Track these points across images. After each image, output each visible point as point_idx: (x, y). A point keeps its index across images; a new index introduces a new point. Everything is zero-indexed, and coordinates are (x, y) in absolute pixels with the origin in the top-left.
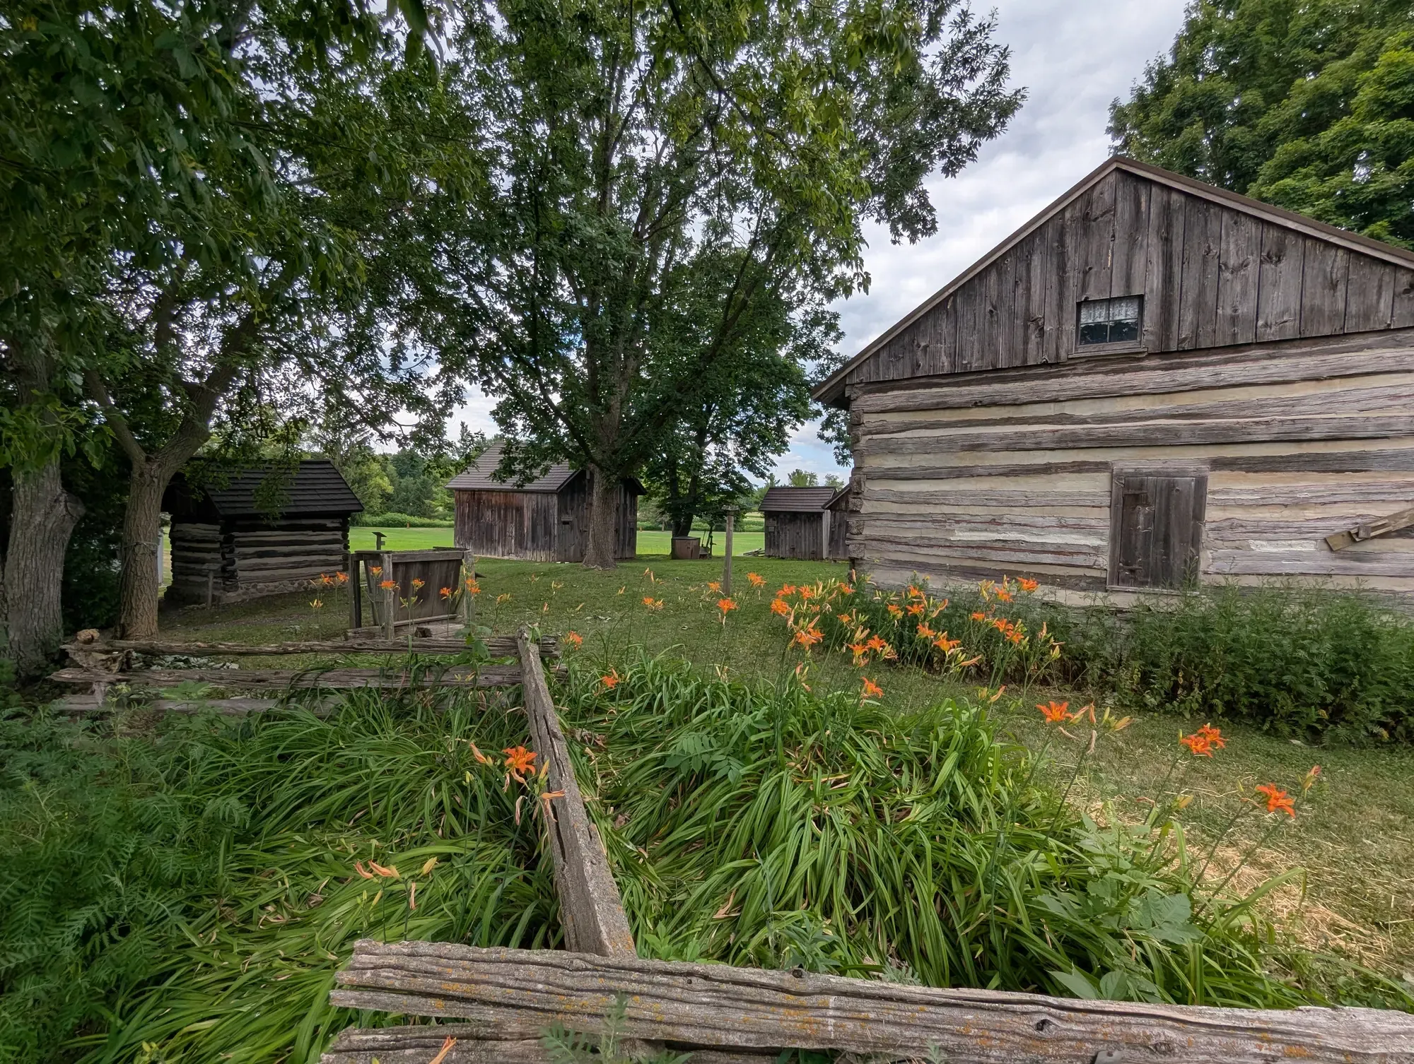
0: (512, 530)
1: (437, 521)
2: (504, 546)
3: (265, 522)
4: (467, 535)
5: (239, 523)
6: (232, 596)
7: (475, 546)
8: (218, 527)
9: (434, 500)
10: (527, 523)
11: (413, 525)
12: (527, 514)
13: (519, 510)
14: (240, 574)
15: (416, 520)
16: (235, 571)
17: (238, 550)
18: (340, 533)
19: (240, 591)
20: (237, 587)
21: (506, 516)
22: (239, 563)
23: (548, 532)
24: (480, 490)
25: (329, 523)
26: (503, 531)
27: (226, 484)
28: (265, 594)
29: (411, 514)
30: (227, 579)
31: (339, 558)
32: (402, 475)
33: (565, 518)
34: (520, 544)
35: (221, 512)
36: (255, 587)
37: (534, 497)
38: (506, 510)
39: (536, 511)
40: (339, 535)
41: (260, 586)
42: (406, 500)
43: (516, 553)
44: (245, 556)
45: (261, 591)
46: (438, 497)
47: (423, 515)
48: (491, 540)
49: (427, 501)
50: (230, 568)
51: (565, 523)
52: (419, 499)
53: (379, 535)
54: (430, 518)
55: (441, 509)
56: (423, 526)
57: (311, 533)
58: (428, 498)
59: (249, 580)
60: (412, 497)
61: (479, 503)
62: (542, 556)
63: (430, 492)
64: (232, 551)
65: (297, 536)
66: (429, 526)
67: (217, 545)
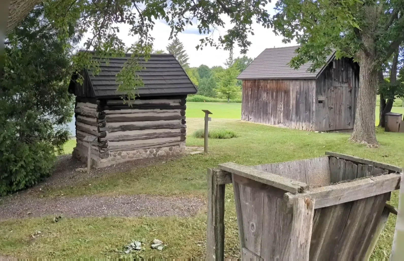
0: (281, 106)
1: (218, 99)
2: (275, 117)
3: (124, 102)
4: (250, 109)
5: (110, 102)
6: (104, 162)
7: (255, 116)
8: (96, 106)
9: (216, 88)
10: (293, 102)
11: (207, 101)
12: (293, 96)
13: (287, 92)
14: (110, 144)
15: (208, 98)
16: (106, 142)
17: (108, 125)
18: (179, 111)
19: (110, 158)
20: (108, 155)
21: (277, 96)
22: (109, 135)
23: (308, 108)
24: (259, 80)
25: (172, 103)
26: (275, 108)
27: (98, 71)
28: (127, 159)
29: (206, 96)
30: (101, 148)
31: (178, 131)
32: (202, 77)
33: (321, 98)
34: (287, 116)
35: (96, 94)
36: (120, 154)
37: (298, 83)
38: (277, 92)
39: (299, 93)
40: (178, 112)
41: (124, 153)
42: (203, 89)
43: (284, 123)
44: (113, 130)
45: (123, 157)
46: (219, 87)
47: (211, 96)
48: (266, 113)
49: (214, 89)
50: (102, 139)
51: (320, 102)
52: (209, 88)
53: (207, 112)
54: (214, 97)
55: (219, 93)
56: (211, 101)
57: (158, 110)
58: (214, 88)
59: (115, 149)
60: (206, 88)
61: (258, 88)
62: (304, 125)
63: (215, 84)
64: (104, 126)
65: (149, 113)
66: (215, 101)
67: (95, 120)
